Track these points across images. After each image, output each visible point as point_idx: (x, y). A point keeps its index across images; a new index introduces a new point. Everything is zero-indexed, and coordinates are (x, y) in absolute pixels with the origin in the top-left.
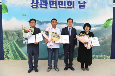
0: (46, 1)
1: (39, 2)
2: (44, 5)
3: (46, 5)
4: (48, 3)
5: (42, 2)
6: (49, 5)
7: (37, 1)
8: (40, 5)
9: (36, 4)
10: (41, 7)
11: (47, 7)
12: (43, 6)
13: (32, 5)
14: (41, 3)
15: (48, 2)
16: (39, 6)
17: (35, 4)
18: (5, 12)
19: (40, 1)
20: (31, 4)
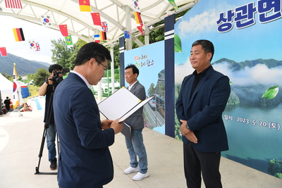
0: (251, 5)
1: (233, 14)
2: (246, 17)
3: (251, 16)
4: (255, 10)
5: (241, 11)
6: (257, 15)
7: (229, 12)
8: (236, 19)
9: (227, 22)
10: (239, 25)
11: (252, 22)
12: (243, 21)
13: (220, 24)
14: (239, 14)
15: (256, 6)
16: (234, 23)
17: (225, 20)
18: (178, 50)
19: (237, 10)
20: (218, 22)
